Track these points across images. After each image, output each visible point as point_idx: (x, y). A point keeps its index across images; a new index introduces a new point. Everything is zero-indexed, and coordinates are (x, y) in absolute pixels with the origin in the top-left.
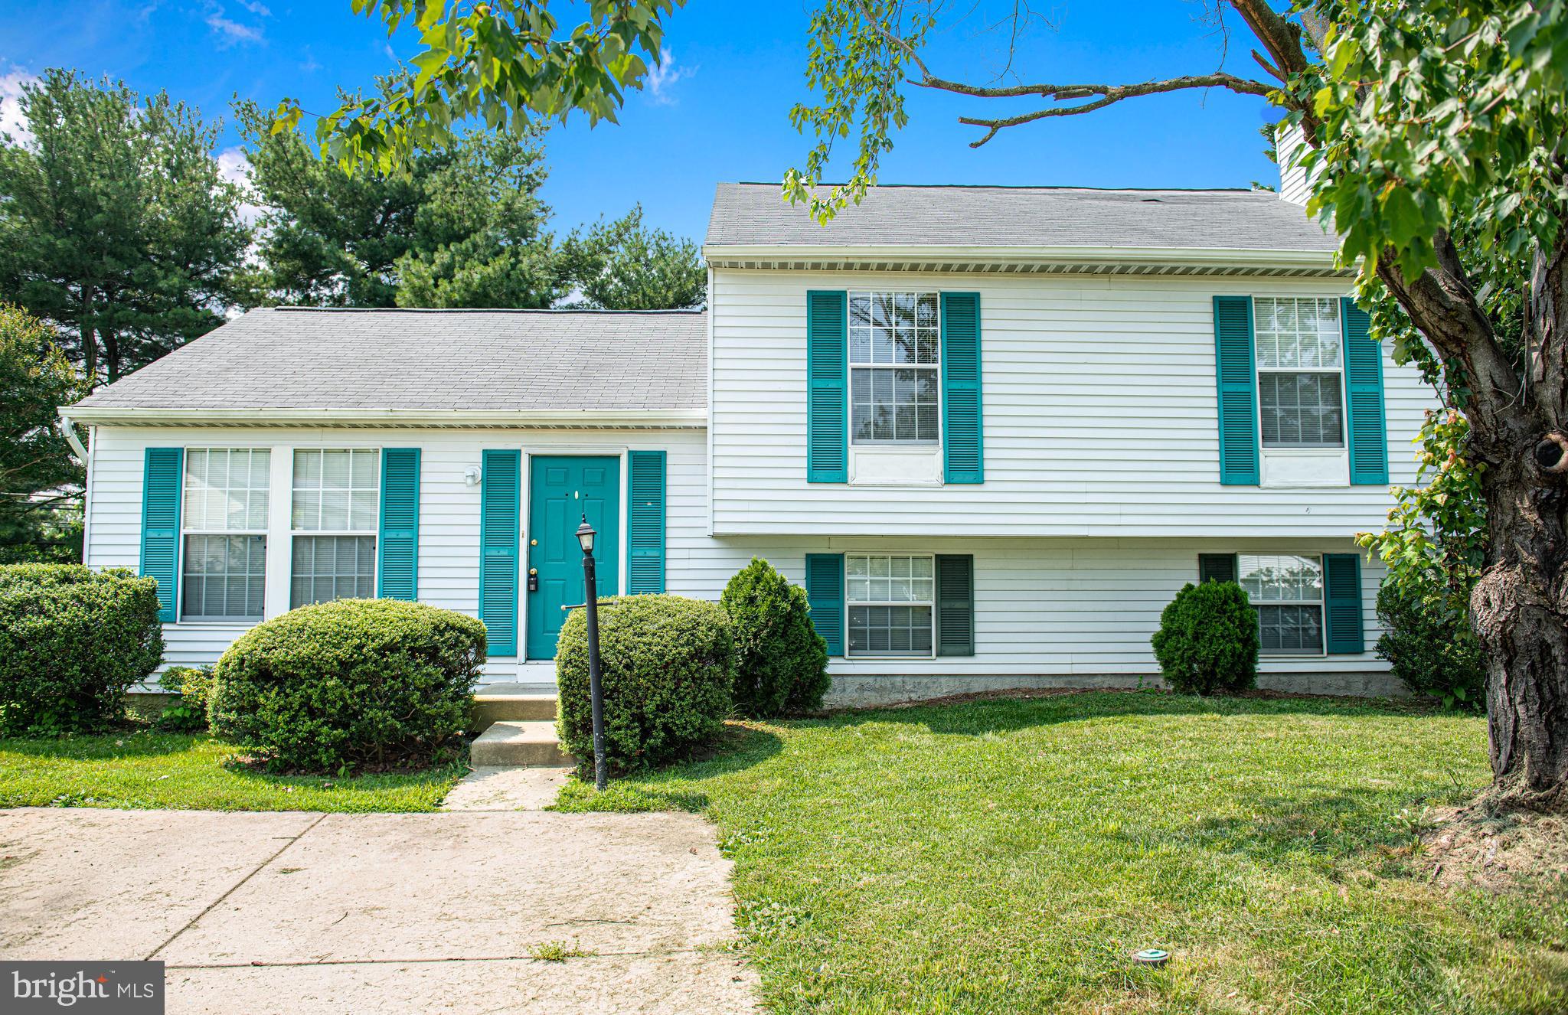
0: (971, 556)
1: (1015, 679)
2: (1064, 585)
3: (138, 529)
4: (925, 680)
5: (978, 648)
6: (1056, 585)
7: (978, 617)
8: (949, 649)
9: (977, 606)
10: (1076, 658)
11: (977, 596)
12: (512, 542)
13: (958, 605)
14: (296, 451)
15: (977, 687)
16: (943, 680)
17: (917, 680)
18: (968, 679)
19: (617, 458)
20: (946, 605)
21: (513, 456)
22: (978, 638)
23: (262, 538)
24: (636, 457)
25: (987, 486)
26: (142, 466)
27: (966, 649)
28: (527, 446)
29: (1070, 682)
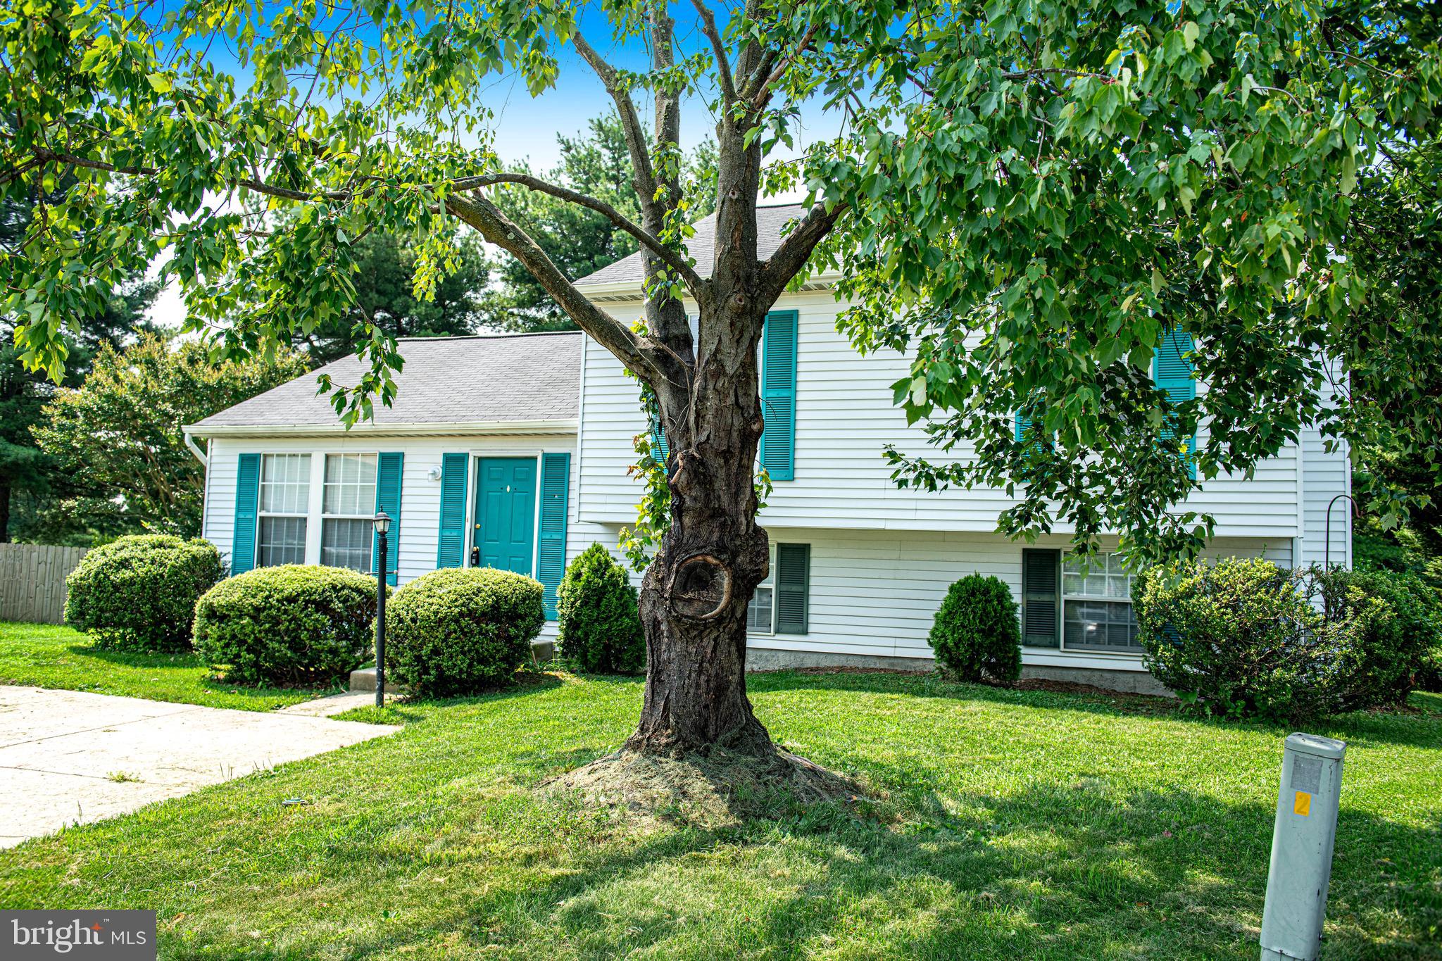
0: (809, 545)
1: (843, 658)
2: (891, 574)
3: (233, 512)
4: (766, 654)
5: (811, 628)
6: (884, 574)
7: (812, 600)
8: (785, 627)
9: (812, 591)
10: (899, 642)
11: (812, 581)
12: (461, 526)
13: (795, 588)
14: (327, 457)
15: (810, 662)
16: (781, 654)
17: (759, 653)
18: (802, 655)
19: (535, 458)
20: (784, 588)
21: (462, 458)
22: (812, 619)
23: (305, 519)
24: (548, 458)
25: (797, 483)
26: (236, 467)
27: (800, 628)
28: (474, 450)
29: (892, 664)
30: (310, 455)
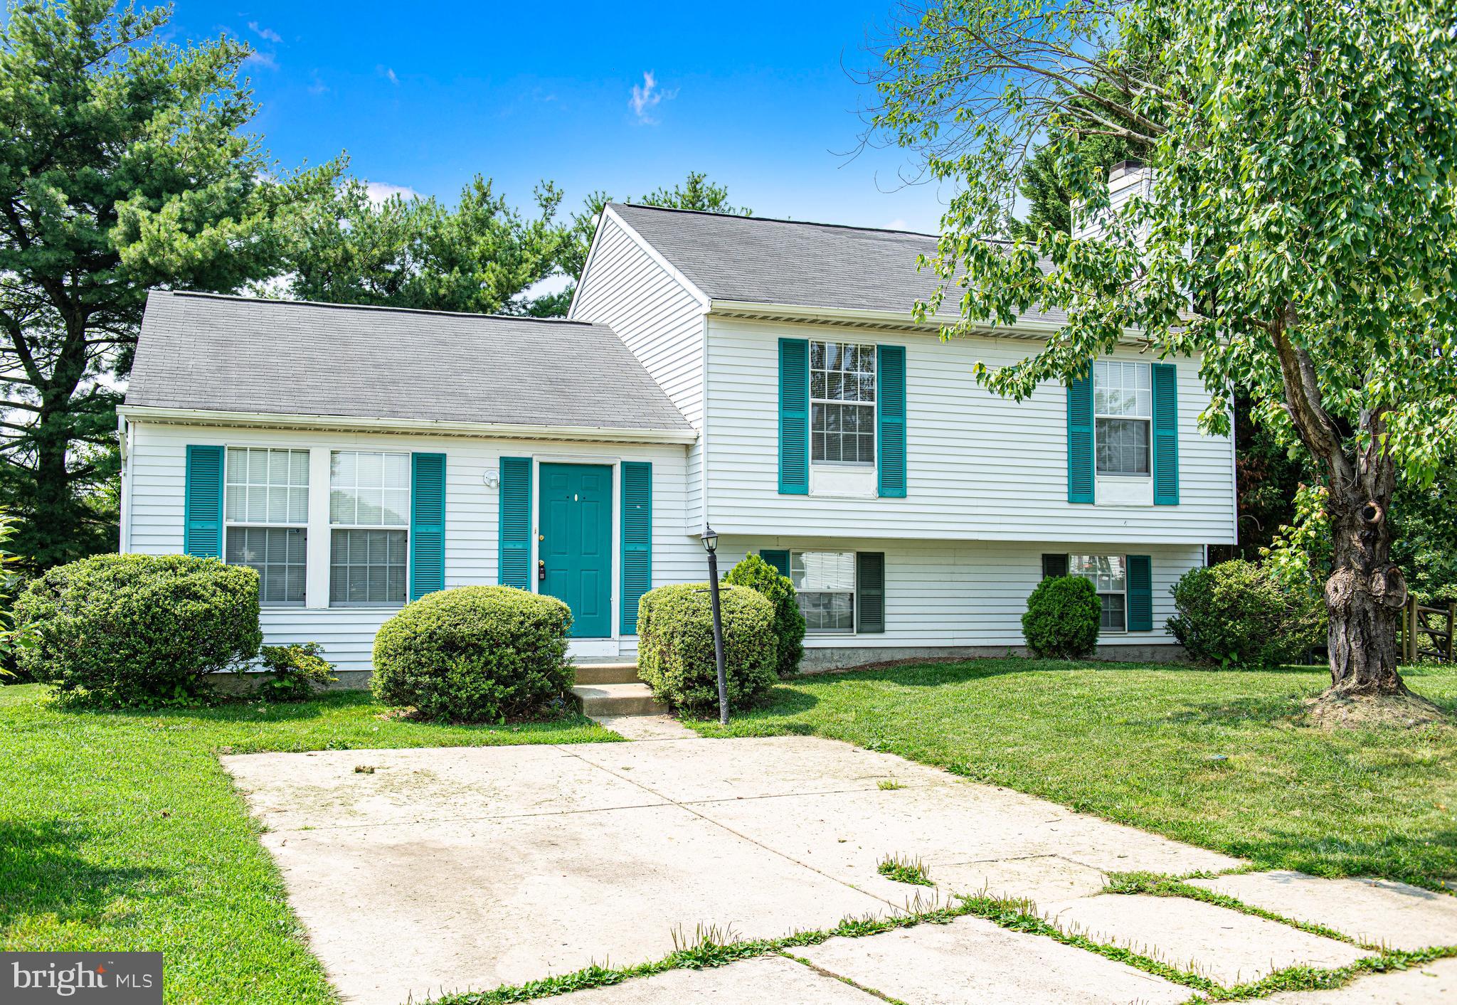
0: (882, 554)
1: (913, 651)
2: (948, 577)
3: (182, 521)
4: (848, 652)
5: (887, 627)
6: (943, 577)
7: (887, 602)
8: (867, 627)
9: (887, 593)
10: (956, 634)
11: (887, 585)
12: (526, 538)
13: (874, 592)
14: (333, 453)
15: (886, 657)
16: (861, 652)
17: (842, 652)
18: (880, 651)
19: (611, 467)
20: (865, 592)
21: (526, 463)
22: (887, 618)
23: (305, 530)
24: (628, 467)
25: (909, 500)
26: (183, 462)
27: (878, 627)
28: (538, 455)
29: (951, 653)
30: (308, 452)
